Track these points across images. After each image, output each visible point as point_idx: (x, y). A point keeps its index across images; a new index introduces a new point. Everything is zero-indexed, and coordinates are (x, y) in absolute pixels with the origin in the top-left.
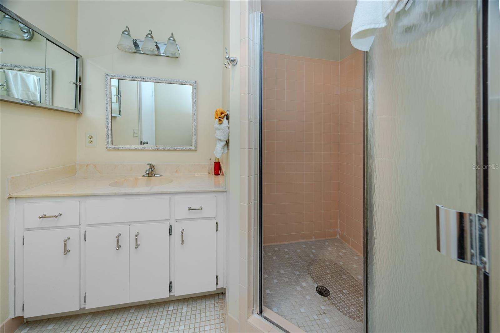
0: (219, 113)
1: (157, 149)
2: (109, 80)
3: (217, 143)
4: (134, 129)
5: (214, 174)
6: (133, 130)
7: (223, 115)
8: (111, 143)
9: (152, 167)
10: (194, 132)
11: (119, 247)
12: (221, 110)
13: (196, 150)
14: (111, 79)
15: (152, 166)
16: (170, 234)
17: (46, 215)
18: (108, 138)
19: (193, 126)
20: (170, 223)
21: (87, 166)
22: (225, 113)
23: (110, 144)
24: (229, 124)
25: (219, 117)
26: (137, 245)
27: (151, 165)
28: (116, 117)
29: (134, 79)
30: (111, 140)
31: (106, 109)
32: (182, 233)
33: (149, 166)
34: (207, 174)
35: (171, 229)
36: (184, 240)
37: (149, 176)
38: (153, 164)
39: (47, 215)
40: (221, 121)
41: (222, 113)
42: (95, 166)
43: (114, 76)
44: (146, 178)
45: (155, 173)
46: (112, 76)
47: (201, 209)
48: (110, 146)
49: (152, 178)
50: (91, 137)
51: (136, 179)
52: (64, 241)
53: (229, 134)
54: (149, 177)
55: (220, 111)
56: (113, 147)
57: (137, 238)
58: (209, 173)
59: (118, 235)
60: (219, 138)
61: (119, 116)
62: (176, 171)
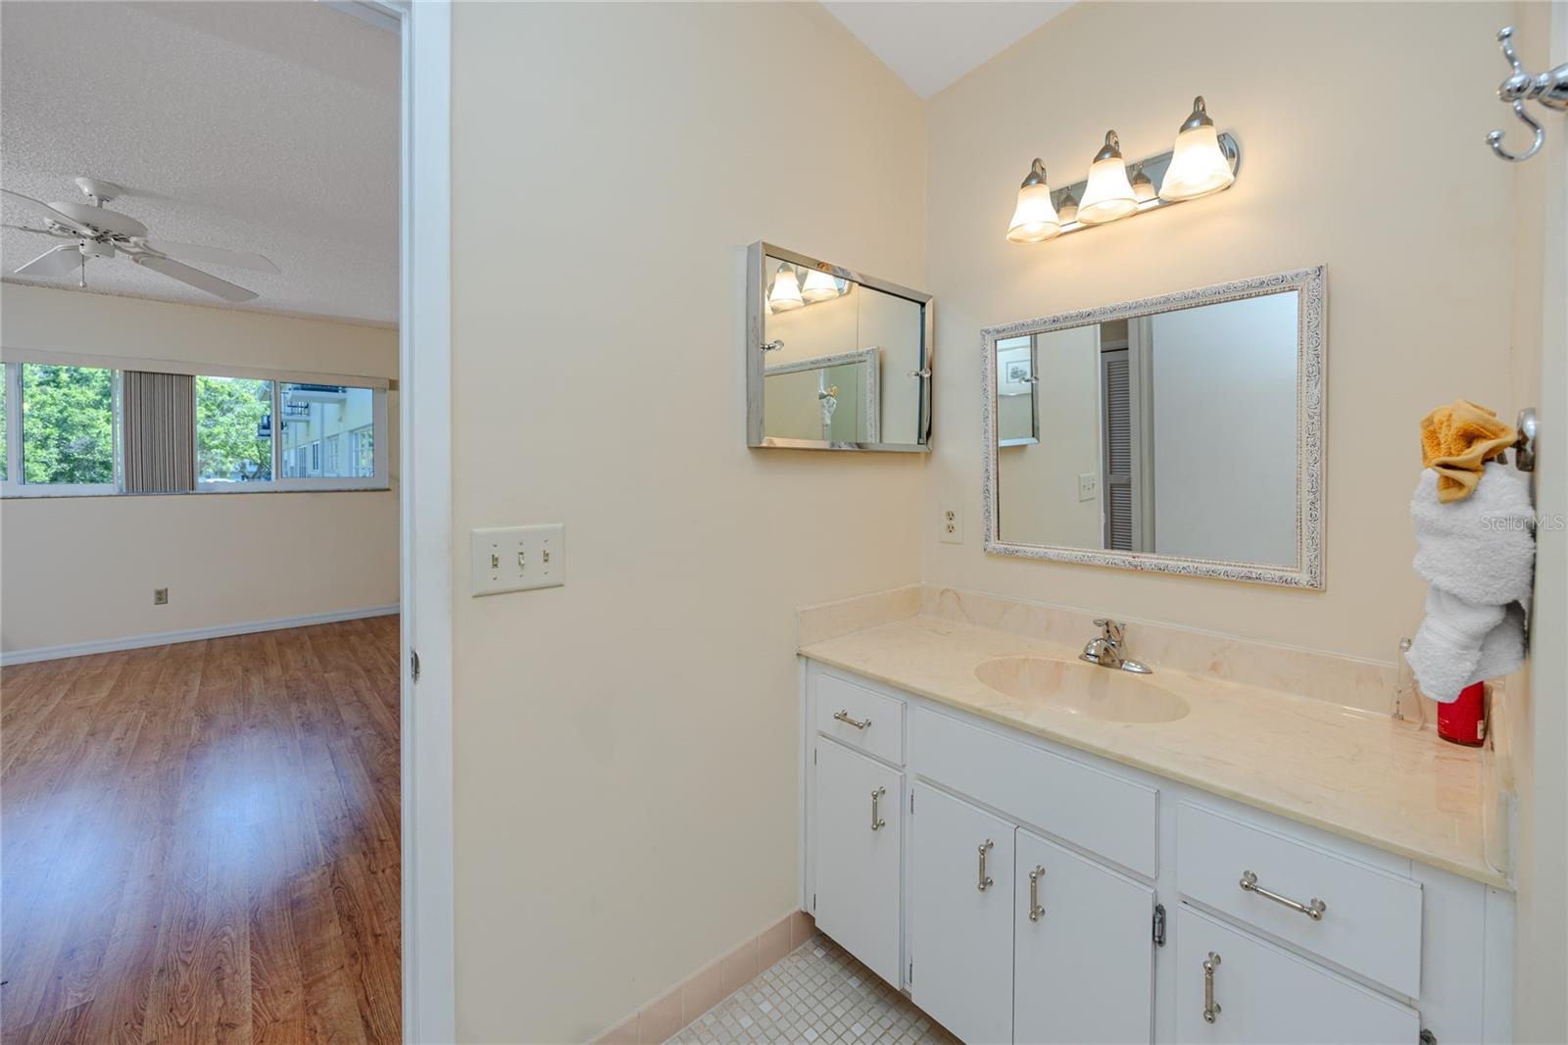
0: (1446, 435)
1: (1136, 566)
2: (990, 347)
3: (1429, 607)
4: (1082, 475)
5: (1434, 726)
6: (1079, 478)
7: (1481, 448)
8: (996, 534)
9: (1110, 630)
10: (1306, 506)
11: (985, 883)
12: (1465, 416)
13: (1316, 588)
14: (996, 341)
15: (1112, 629)
16: (1159, 940)
17: (846, 714)
18: (988, 518)
19: (1305, 477)
20: (1156, 895)
21: (942, 593)
22: (1496, 435)
23: (992, 537)
24: (1533, 504)
25: (1446, 466)
26: (1036, 913)
27: (1107, 624)
28: (1024, 446)
29: (1058, 325)
30: (996, 525)
31: (985, 433)
32: (1210, 971)
33: (1101, 628)
34: (1389, 717)
35: (1162, 921)
36: (1217, 999)
37: (1100, 664)
38: (1117, 618)
39: (848, 716)
40: (1459, 485)
41: (1469, 438)
42: (959, 599)
43: (1004, 330)
44: (1090, 666)
45: (1121, 658)
46: (998, 332)
47: (1317, 911)
48: (993, 544)
49: (1112, 671)
50: (951, 516)
51: (1057, 663)
52: (873, 795)
53: (1533, 567)
54: (1101, 667)
55: (1457, 424)
56: (1000, 546)
57: (1035, 887)
58: (1398, 717)
59: (984, 843)
60: (1443, 581)
61: (1034, 440)
62: (1215, 668)
